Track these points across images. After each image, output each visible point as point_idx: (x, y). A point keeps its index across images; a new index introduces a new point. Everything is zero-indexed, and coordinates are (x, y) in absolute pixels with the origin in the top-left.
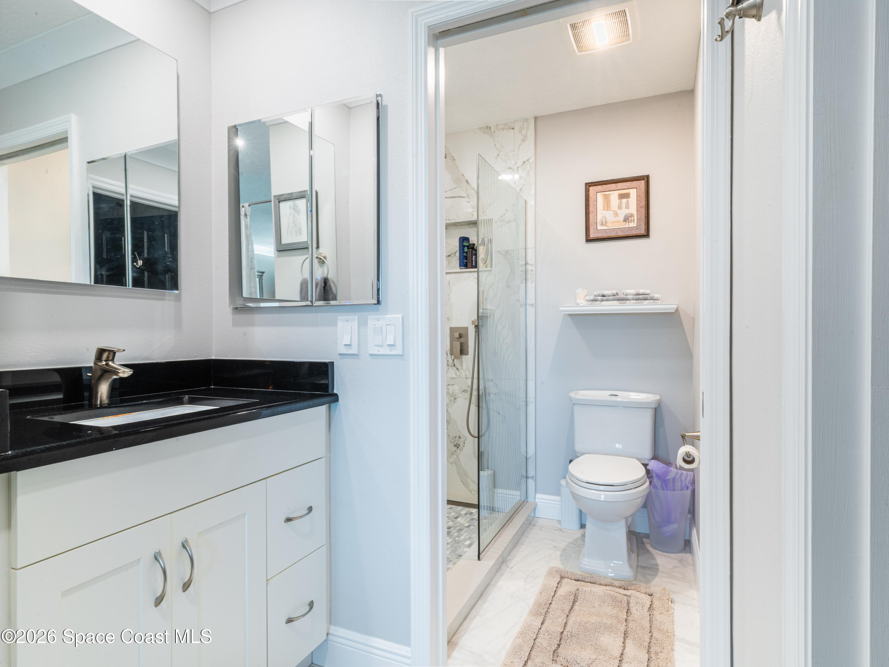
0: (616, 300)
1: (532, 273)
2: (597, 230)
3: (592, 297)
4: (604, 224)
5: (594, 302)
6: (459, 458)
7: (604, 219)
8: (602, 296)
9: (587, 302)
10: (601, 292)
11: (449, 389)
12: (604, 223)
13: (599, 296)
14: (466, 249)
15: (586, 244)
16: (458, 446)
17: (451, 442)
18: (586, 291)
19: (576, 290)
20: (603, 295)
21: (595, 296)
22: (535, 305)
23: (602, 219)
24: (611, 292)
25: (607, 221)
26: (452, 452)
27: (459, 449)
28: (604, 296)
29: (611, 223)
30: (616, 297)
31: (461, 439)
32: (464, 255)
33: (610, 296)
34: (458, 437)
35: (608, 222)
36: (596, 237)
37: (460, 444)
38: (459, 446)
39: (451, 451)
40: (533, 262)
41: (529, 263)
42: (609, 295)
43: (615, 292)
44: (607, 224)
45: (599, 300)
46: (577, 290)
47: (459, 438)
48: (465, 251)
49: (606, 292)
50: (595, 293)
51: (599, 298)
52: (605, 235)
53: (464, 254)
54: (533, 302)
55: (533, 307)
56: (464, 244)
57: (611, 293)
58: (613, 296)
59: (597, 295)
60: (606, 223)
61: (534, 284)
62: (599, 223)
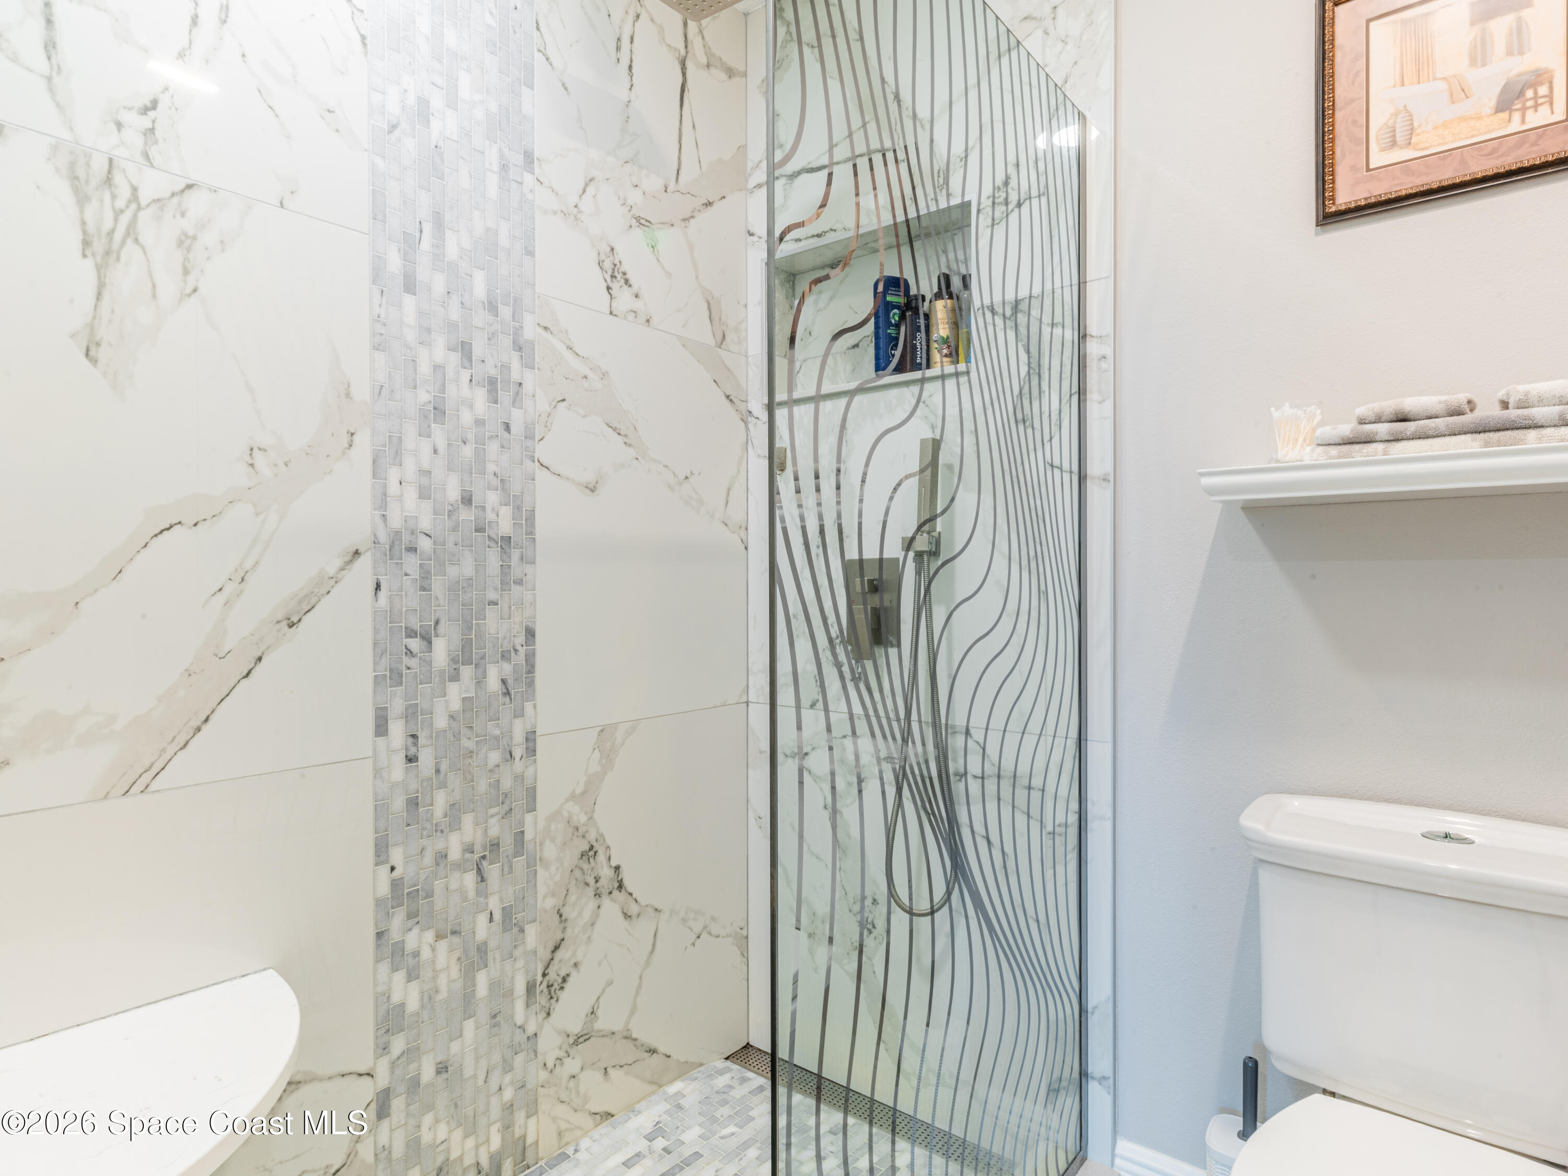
0: (1465, 433)
1: (1104, 365)
2: (1368, 170)
3: (1346, 429)
4: (1399, 143)
5: (1357, 447)
6: (873, 965)
7: (1399, 120)
8: (1393, 417)
9: (1321, 448)
10: (1389, 405)
11: (844, 749)
12: (1400, 138)
13: (1378, 420)
14: (894, 314)
15: (1317, 234)
16: (870, 927)
17: (850, 911)
18: (1319, 411)
19: (1273, 409)
20: (1400, 416)
21: (1362, 422)
22: (1114, 480)
23: (1390, 123)
24: (1443, 398)
25: (1416, 124)
26: (852, 943)
27: (873, 935)
28: (1403, 419)
29: (1435, 128)
30: (1467, 418)
31: (878, 906)
32: (890, 334)
33: (1437, 417)
34: (871, 901)
35: (1419, 131)
36: (1366, 199)
37: (876, 922)
38: (874, 927)
39: (851, 939)
40: (1108, 329)
41: (1094, 334)
42: (1433, 412)
43: (1460, 398)
44: (1413, 141)
45: (1378, 438)
46: (1277, 410)
47: (873, 903)
48: (893, 321)
49: (1410, 404)
50: (1362, 410)
51: (1383, 429)
52: (1406, 185)
53: (889, 331)
54: (1109, 468)
55: (1105, 484)
56: (889, 298)
57: (1440, 402)
58: (1451, 414)
59: (1371, 416)
60: (1411, 134)
61: (1109, 404)
62: (1378, 140)
